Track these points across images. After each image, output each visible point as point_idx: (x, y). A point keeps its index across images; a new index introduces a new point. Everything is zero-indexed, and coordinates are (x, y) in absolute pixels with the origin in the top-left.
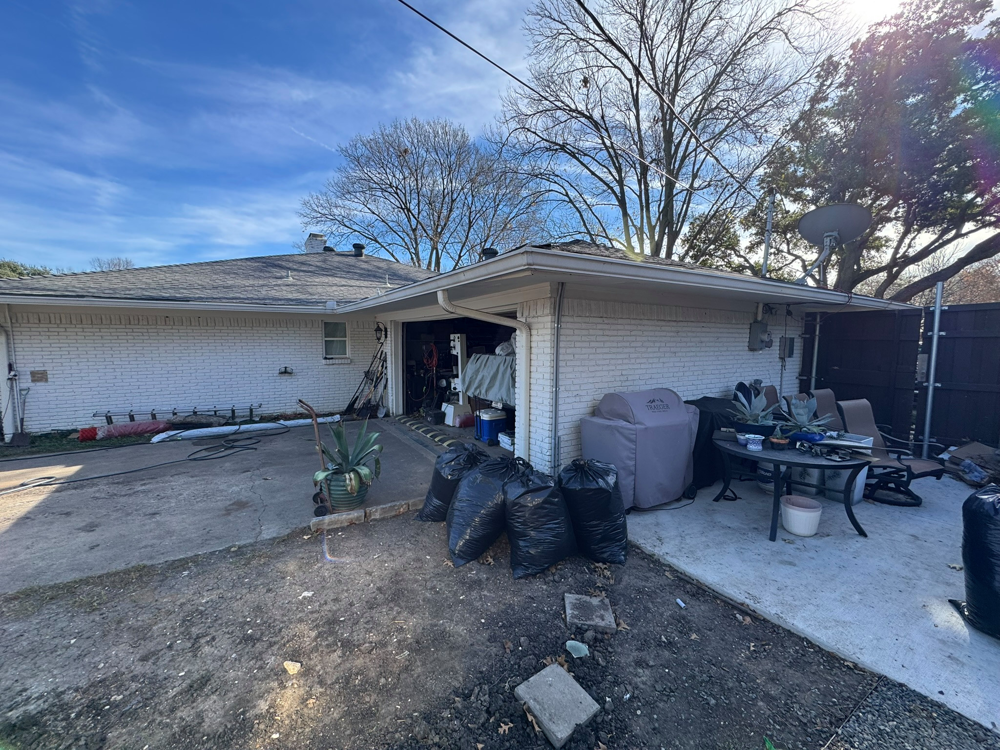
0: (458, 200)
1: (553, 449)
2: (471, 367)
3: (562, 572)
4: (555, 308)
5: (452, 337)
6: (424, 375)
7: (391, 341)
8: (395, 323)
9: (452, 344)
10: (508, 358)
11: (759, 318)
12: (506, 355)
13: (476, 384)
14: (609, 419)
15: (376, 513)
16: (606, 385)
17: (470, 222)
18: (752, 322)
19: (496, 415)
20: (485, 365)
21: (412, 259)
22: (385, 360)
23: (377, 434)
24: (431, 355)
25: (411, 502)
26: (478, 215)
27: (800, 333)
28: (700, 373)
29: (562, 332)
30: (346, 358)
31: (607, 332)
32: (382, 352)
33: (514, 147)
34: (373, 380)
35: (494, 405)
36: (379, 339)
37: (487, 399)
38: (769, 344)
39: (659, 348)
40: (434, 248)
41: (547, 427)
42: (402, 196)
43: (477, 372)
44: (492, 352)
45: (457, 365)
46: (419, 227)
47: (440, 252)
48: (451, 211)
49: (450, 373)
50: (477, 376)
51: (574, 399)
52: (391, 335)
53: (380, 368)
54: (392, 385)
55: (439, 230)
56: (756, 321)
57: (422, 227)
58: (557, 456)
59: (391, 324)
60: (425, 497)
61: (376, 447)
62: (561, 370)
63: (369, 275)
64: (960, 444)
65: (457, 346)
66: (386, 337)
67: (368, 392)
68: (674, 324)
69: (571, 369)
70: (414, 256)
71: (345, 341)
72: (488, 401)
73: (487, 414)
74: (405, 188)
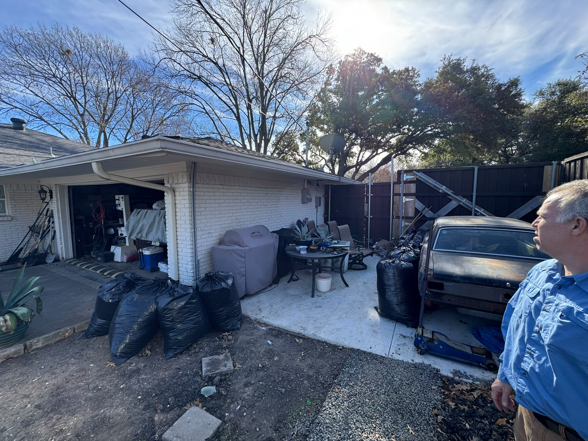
0: (122, 98)
1: (194, 268)
2: (133, 218)
3: (201, 345)
4: (190, 179)
5: (117, 197)
6: (93, 226)
7: (57, 200)
8: (61, 187)
9: (117, 202)
10: (161, 211)
11: (306, 187)
12: (161, 209)
13: (138, 230)
14: (230, 246)
15: (38, 343)
16: (227, 226)
17: (133, 116)
18: (302, 189)
19: (156, 250)
20: (144, 217)
21: (81, 137)
22: (52, 216)
23: (38, 278)
24: (98, 211)
25: (76, 326)
26: (140, 112)
27: (323, 194)
28: (279, 216)
29: (196, 193)
30: (6, 216)
31: (226, 194)
32: (48, 210)
33: (164, 69)
34: (39, 233)
35: (153, 244)
36: (43, 199)
37: (147, 240)
38: (310, 200)
39: (257, 203)
40: (102, 131)
41: (190, 255)
42: (67, 87)
43: (138, 222)
44: (150, 207)
45: (123, 217)
46: (86, 113)
47: (108, 135)
48: (116, 105)
49: (117, 224)
50: (138, 224)
51: (207, 236)
52: (57, 196)
53: (46, 223)
54: (60, 235)
55: (106, 118)
56: (304, 189)
57: (89, 113)
58: (197, 272)
59: (56, 187)
60: (90, 320)
61: (36, 289)
62: (197, 218)
63: (32, 147)
64: (379, 241)
65: (122, 204)
66: (51, 197)
67: (35, 243)
68: (265, 189)
69: (204, 217)
70: (82, 135)
71: (4, 201)
72: (148, 241)
73: (148, 250)
74: (70, 81)
